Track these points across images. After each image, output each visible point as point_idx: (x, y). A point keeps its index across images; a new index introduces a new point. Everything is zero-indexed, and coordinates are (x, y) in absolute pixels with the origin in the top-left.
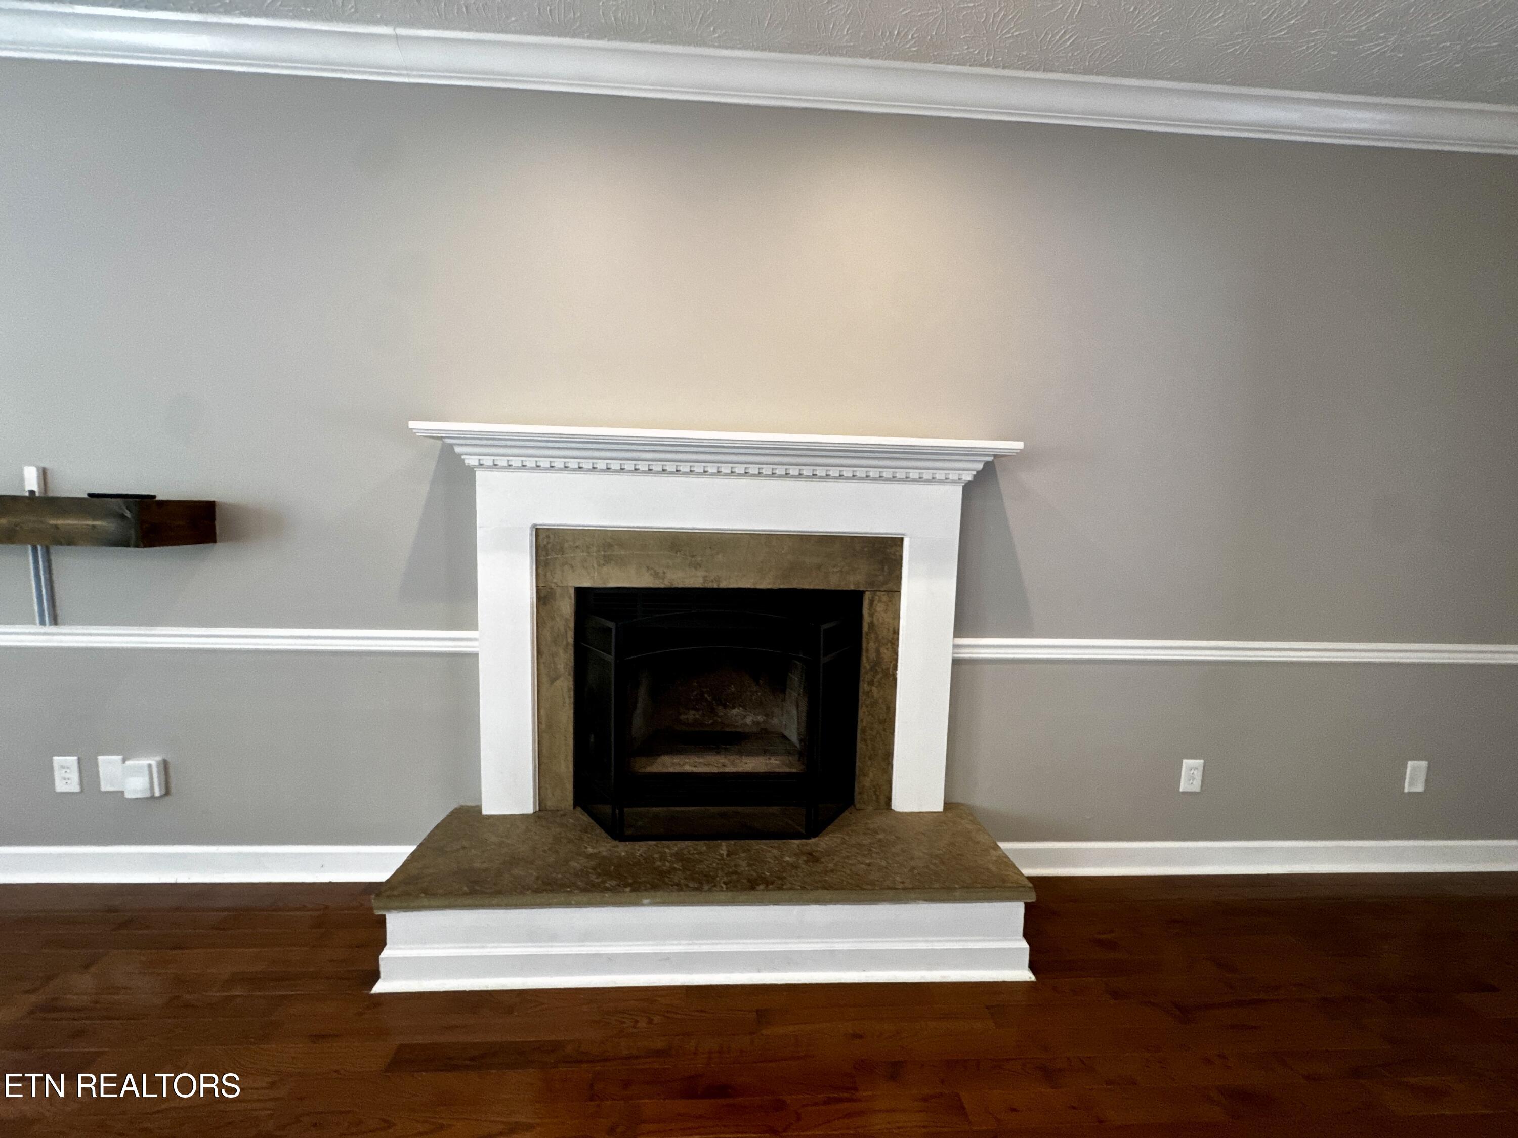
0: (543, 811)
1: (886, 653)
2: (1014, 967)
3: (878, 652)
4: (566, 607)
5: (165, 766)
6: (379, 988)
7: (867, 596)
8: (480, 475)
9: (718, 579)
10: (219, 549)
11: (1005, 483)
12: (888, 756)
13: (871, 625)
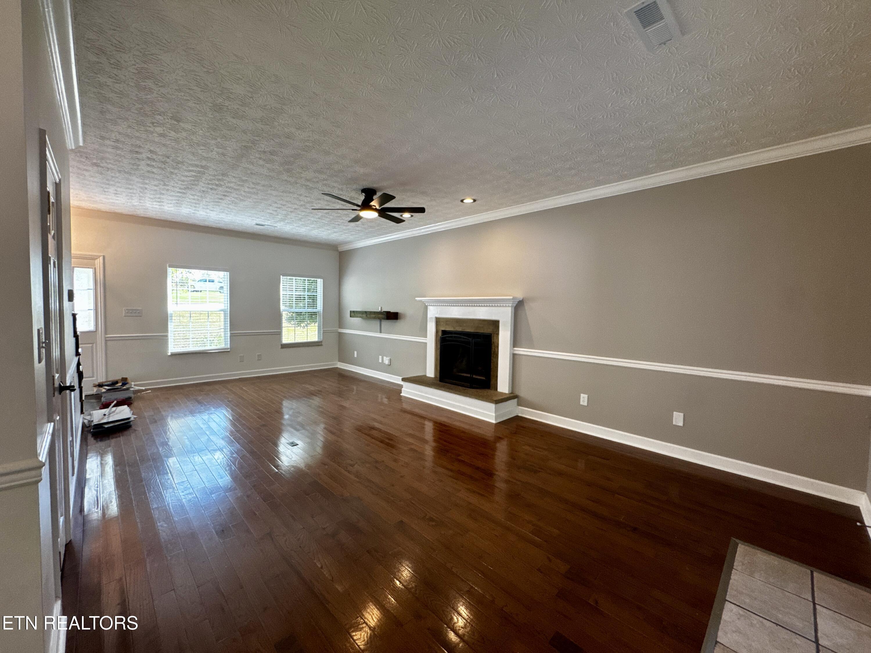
0: (436, 377)
1: (496, 350)
2: (492, 419)
3: (495, 349)
4: (440, 334)
5: (390, 359)
6: (401, 394)
7: (493, 335)
8: (428, 307)
9: (464, 330)
10: (398, 320)
11: (527, 307)
12: (497, 377)
13: (493, 342)
